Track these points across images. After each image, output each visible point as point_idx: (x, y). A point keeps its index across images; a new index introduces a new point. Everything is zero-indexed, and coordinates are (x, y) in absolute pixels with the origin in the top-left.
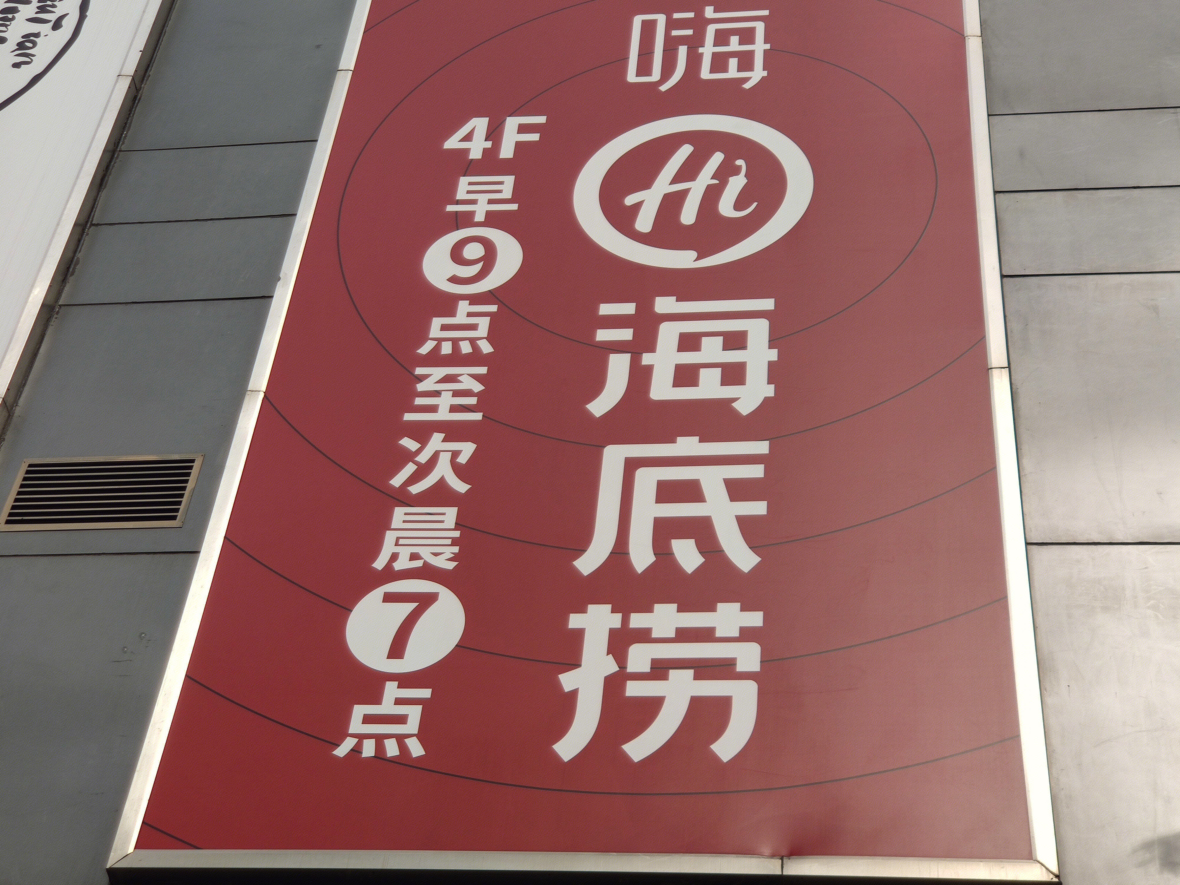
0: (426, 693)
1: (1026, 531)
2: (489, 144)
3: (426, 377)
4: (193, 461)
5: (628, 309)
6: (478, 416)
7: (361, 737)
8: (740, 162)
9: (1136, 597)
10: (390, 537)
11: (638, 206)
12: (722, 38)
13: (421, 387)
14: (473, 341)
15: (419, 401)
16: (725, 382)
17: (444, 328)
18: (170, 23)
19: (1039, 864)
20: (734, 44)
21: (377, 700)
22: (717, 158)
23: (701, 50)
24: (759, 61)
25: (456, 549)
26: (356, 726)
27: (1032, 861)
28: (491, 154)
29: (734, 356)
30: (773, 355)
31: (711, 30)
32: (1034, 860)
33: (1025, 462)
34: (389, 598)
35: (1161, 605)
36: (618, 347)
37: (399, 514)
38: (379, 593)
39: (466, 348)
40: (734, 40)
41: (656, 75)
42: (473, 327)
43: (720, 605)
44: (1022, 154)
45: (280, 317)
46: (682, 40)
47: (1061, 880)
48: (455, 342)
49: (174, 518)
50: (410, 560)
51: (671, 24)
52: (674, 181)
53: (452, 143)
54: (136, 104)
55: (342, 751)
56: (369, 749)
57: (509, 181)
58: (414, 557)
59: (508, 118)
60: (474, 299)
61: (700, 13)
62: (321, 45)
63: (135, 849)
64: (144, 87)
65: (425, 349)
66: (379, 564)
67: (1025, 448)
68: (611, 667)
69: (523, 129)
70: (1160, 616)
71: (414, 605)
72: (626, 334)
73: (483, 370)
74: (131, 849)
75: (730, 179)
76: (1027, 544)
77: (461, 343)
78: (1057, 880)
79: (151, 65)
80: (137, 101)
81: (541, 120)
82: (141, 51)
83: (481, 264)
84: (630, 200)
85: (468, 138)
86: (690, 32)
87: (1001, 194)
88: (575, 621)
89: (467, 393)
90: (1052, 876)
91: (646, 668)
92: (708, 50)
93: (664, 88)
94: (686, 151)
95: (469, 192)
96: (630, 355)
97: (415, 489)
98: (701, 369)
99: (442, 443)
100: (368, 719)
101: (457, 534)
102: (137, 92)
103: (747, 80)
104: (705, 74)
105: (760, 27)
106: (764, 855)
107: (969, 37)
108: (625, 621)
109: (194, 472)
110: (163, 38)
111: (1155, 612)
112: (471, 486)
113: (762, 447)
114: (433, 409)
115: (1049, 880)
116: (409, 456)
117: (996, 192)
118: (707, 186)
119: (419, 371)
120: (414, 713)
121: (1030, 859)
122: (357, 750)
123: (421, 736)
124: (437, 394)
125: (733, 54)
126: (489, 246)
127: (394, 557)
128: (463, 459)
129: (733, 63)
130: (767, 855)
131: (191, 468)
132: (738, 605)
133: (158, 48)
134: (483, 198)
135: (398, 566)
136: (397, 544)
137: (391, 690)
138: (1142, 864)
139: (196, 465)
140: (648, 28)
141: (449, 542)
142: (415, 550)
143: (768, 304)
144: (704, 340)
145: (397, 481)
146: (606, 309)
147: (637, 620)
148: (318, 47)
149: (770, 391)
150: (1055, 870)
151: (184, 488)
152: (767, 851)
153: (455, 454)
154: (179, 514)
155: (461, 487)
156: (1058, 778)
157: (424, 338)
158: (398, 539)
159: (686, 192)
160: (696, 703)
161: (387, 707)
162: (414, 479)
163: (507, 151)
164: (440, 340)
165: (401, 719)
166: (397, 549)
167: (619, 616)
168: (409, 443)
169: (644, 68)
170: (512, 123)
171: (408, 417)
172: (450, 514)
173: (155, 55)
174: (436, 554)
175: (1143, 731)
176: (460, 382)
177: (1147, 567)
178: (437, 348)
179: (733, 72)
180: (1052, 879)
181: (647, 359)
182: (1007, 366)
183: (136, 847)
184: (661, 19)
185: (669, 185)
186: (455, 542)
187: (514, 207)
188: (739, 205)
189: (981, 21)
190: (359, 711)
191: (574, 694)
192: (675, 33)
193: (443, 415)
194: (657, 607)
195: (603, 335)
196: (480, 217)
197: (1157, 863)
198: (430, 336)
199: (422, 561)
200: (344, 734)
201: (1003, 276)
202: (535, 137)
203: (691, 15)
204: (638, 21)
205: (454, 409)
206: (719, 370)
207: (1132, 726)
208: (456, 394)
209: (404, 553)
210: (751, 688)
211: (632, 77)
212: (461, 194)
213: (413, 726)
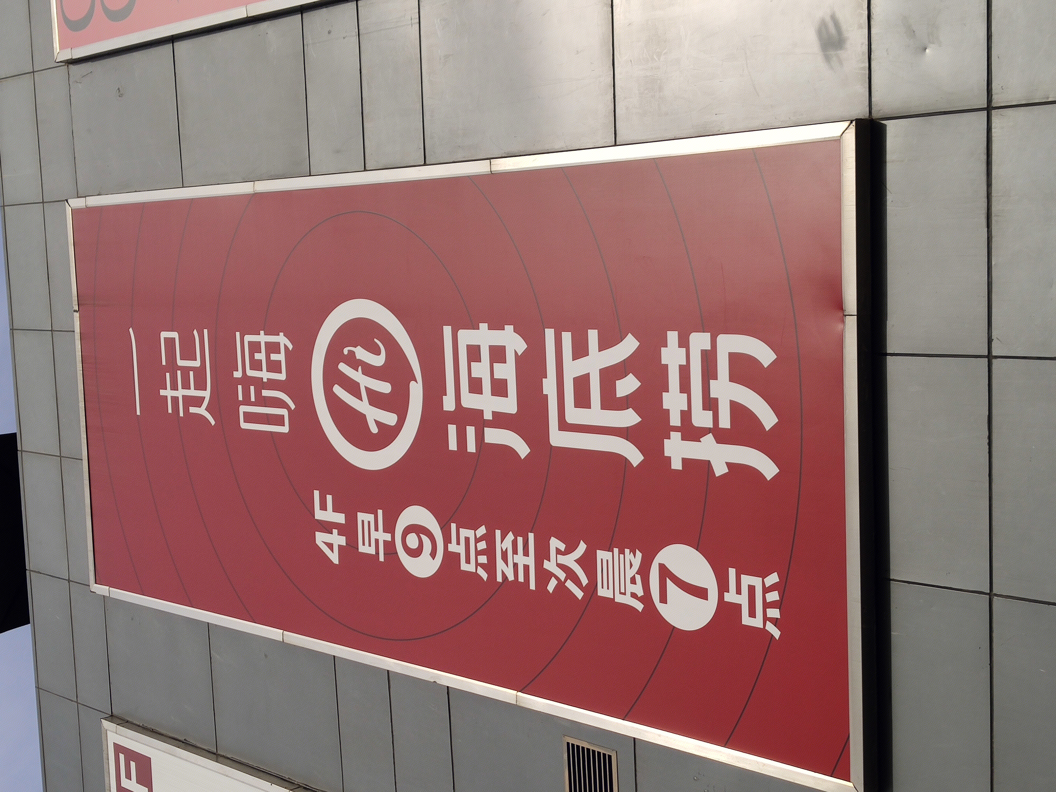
0: (732, 572)
1: (606, 146)
2: (335, 531)
3: (503, 573)
4: (568, 744)
5: (452, 429)
6: (531, 536)
7: (766, 619)
8: (346, 351)
9: (652, 68)
10: (619, 599)
11: (377, 423)
12: (256, 365)
13: (511, 578)
14: (477, 540)
15: (521, 579)
16: (503, 360)
17: (468, 561)
18: (251, 763)
19: (843, 135)
20: (261, 356)
21: (738, 607)
22: (343, 367)
23: (265, 380)
24: (272, 339)
25: (627, 551)
26: (757, 622)
27: (841, 140)
28: (342, 529)
29: (485, 354)
30: (484, 326)
31: (251, 373)
32: (841, 138)
33: (557, 147)
34: (663, 599)
35: (657, 51)
36: (480, 436)
37: (603, 592)
38: (660, 607)
39: (482, 545)
40: (257, 356)
41: (284, 412)
42: (467, 540)
43: (663, 362)
44: (338, 152)
45: (462, 681)
46: (258, 393)
47: (854, 119)
48: (478, 553)
49: (610, 757)
50: (636, 584)
51: (247, 402)
52: (360, 398)
53: (334, 557)
54: (309, 788)
55: (776, 633)
56: (774, 613)
57: (361, 516)
58: (633, 581)
59: (316, 518)
60: (447, 540)
61: (239, 381)
62: (265, 654)
63: (850, 782)
64: (297, 782)
65: (484, 575)
66: (639, 606)
67: (547, 147)
68: (709, 439)
69: (323, 507)
70: (665, 51)
71: (669, 582)
72: (471, 431)
73: (498, 533)
74: (850, 784)
75: (357, 358)
76: (615, 145)
77: (479, 549)
78: (854, 122)
79: (281, 777)
80: (307, 787)
81: (316, 493)
82: (271, 785)
83: (422, 536)
84: (374, 429)
85: (330, 546)
86: (252, 388)
87: (366, 165)
88: (677, 465)
89: (515, 543)
90: (851, 126)
91: (709, 414)
92: (265, 375)
93: (293, 406)
94: (338, 390)
95: (370, 545)
96: (485, 429)
97: (584, 581)
98: (495, 377)
99: (551, 561)
100: (752, 614)
101: (616, 550)
102: (300, 787)
103: (286, 347)
104: (282, 377)
105: (248, 338)
106: (843, 328)
107: (255, 190)
108: (676, 429)
109: (576, 742)
110: (261, 768)
111: (662, 55)
112: (581, 541)
113: (550, 334)
114: (526, 568)
115: (854, 128)
116: (561, 585)
117: (365, 170)
118: (364, 375)
119: (499, 579)
120: (747, 580)
121: (840, 141)
122: (775, 622)
123: (764, 576)
124: (515, 566)
125: (268, 357)
126: (410, 529)
127: (634, 595)
128: (562, 547)
129: (274, 357)
130: (843, 326)
131: (573, 745)
132: (663, 349)
133: (269, 772)
134: (374, 535)
135: (640, 593)
136: (624, 594)
137: (731, 597)
138: (840, 62)
139: (571, 741)
140: (250, 418)
141: (622, 556)
142: (628, 581)
143: (447, 331)
144: (473, 375)
145: (579, 594)
146: (453, 445)
147: (675, 420)
148: (266, 656)
149: (509, 329)
150: (847, 124)
151: (588, 750)
152: (840, 326)
153: (558, 552)
154: (607, 753)
155: (582, 547)
156: (782, 122)
157: (475, 575)
158: (621, 593)
159: (367, 389)
160: (733, 378)
161: (743, 600)
162: (577, 581)
163: (340, 518)
164: (477, 564)
165: (752, 589)
166: (628, 594)
167: (672, 434)
168: (552, 586)
169: (278, 420)
170: (320, 515)
171: (532, 586)
172: (602, 555)
173: (274, 774)
174: (631, 565)
175: (747, 62)
176: (507, 549)
177: (630, 60)
178: (482, 566)
179: (280, 357)
180: (853, 126)
181: (488, 416)
182: (489, 160)
183: (849, 781)
184: (243, 409)
185: (362, 401)
186: (622, 552)
187: (380, 512)
188: (377, 352)
189: (243, 181)
190: (746, 620)
191: (729, 465)
192: (253, 399)
193: (530, 561)
194: (665, 407)
195: (471, 447)
196: (388, 537)
197: (839, 52)
198: (474, 571)
199: (636, 575)
200: (763, 631)
201: (425, 164)
202: (329, 498)
203: (240, 387)
204: (245, 426)
205: (526, 553)
206: (495, 365)
207: (743, 70)
208: (515, 552)
209: (631, 588)
210: (722, 339)
211: (285, 429)
212: (372, 551)
213: (756, 581)
